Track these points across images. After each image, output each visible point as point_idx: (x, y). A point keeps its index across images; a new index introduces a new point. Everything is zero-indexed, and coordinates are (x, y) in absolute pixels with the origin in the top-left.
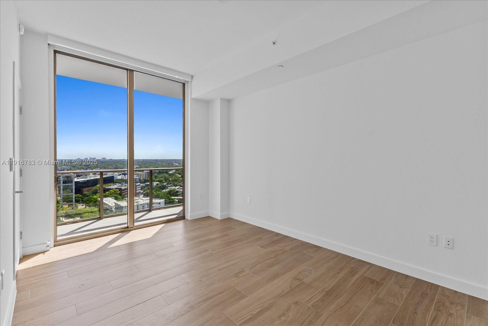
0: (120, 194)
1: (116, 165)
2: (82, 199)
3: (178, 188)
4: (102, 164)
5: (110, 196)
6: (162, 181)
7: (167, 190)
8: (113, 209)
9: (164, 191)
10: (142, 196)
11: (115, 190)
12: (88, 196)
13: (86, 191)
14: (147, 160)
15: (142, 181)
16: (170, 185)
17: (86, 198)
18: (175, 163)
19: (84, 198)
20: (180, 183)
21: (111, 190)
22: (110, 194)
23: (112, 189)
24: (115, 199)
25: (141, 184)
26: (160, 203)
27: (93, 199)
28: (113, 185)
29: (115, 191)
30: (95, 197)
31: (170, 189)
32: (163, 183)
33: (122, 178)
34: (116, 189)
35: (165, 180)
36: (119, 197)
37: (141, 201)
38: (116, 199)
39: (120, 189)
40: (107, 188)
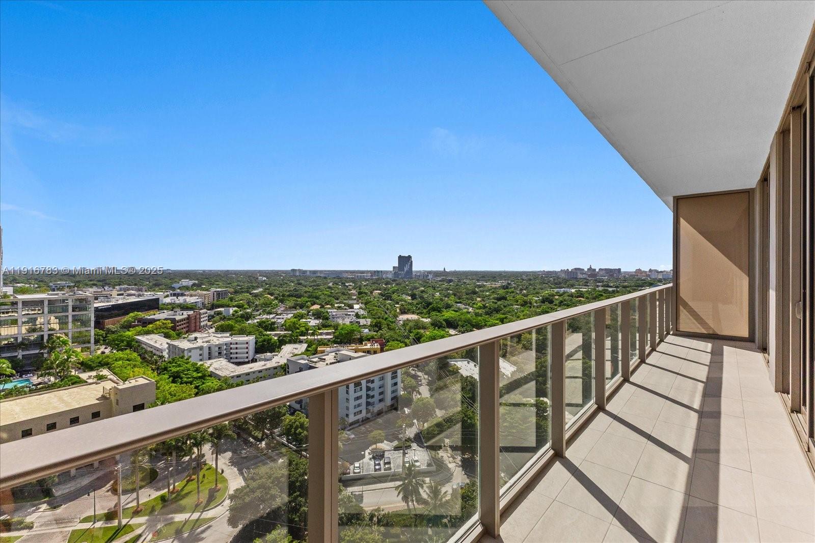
0: (174, 329)
1: (157, 280)
2: (103, 337)
3: (273, 318)
4: (131, 277)
5: (155, 331)
6: (243, 306)
7: (256, 321)
8: (165, 354)
9: (250, 322)
10: (213, 330)
11: (165, 322)
12: (113, 333)
13: (110, 324)
14: (211, 271)
15: (207, 305)
16: (258, 313)
17: (111, 337)
18: (260, 276)
19: (108, 337)
20: (274, 308)
21: (158, 322)
22: (156, 329)
23: (159, 320)
24: (164, 337)
25: (208, 311)
26: (247, 343)
27: (125, 336)
28: (159, 313)
29: (163, 323)
30: (129, 333)
31: (259, 319)
32: (245, 309)
33: (173, 301)
34: (166, 319)
35: (249, 305)
36: (172, 332)
37: (215, 339)
38: (167, 336)
39: (173, 321)
40: (149, 318)
